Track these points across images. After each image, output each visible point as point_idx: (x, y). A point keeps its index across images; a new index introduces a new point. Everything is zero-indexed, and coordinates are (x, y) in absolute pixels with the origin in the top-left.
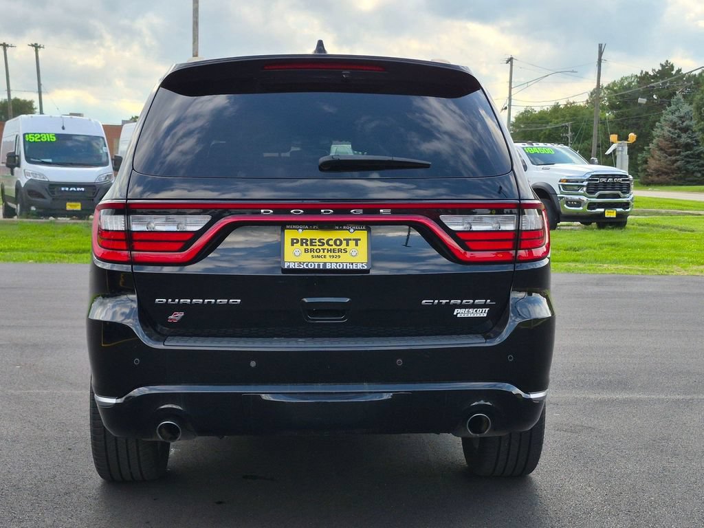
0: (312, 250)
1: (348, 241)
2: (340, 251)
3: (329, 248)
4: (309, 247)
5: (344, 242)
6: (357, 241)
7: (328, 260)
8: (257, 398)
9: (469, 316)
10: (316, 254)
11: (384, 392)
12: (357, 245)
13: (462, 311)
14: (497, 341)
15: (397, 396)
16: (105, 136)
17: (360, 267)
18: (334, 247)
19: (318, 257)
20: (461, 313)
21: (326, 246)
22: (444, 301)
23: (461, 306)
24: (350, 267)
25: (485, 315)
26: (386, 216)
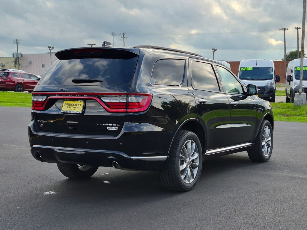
0: (69, 107)
1: (78, 104)
2: (76, 107)
3: (74, 106)
4: (69, 106)
5: (77, 105)
6: (81, 104)
7: (73, 110)
8: (53, 150)
9: (112, 129)
10: (70, 108)
11: (82, 151)
12: (80, 106)
13: (110, 128)
14: (116, 138)
15: (86, 153)
16: (274, 68)
17: (79, 113)
18: (75, 106)
19: (70, 109)
20: (109, 128)
21: (73, 106)
22: (103, 124)
23: (109, 126)
24: (77, 112)
25: (117, 129)
26: (86, 97)
